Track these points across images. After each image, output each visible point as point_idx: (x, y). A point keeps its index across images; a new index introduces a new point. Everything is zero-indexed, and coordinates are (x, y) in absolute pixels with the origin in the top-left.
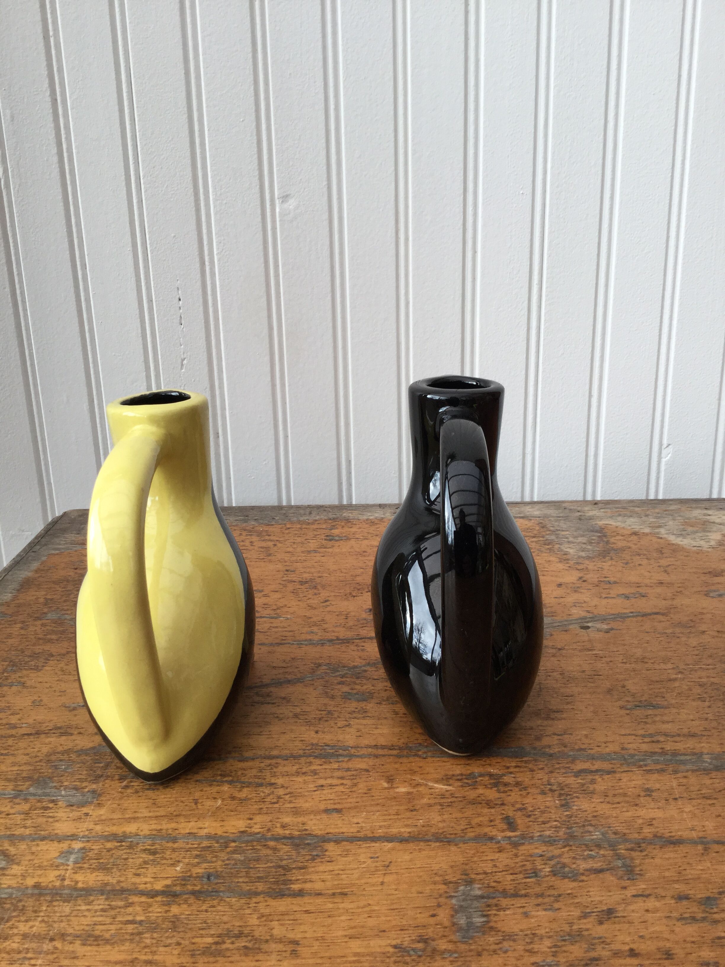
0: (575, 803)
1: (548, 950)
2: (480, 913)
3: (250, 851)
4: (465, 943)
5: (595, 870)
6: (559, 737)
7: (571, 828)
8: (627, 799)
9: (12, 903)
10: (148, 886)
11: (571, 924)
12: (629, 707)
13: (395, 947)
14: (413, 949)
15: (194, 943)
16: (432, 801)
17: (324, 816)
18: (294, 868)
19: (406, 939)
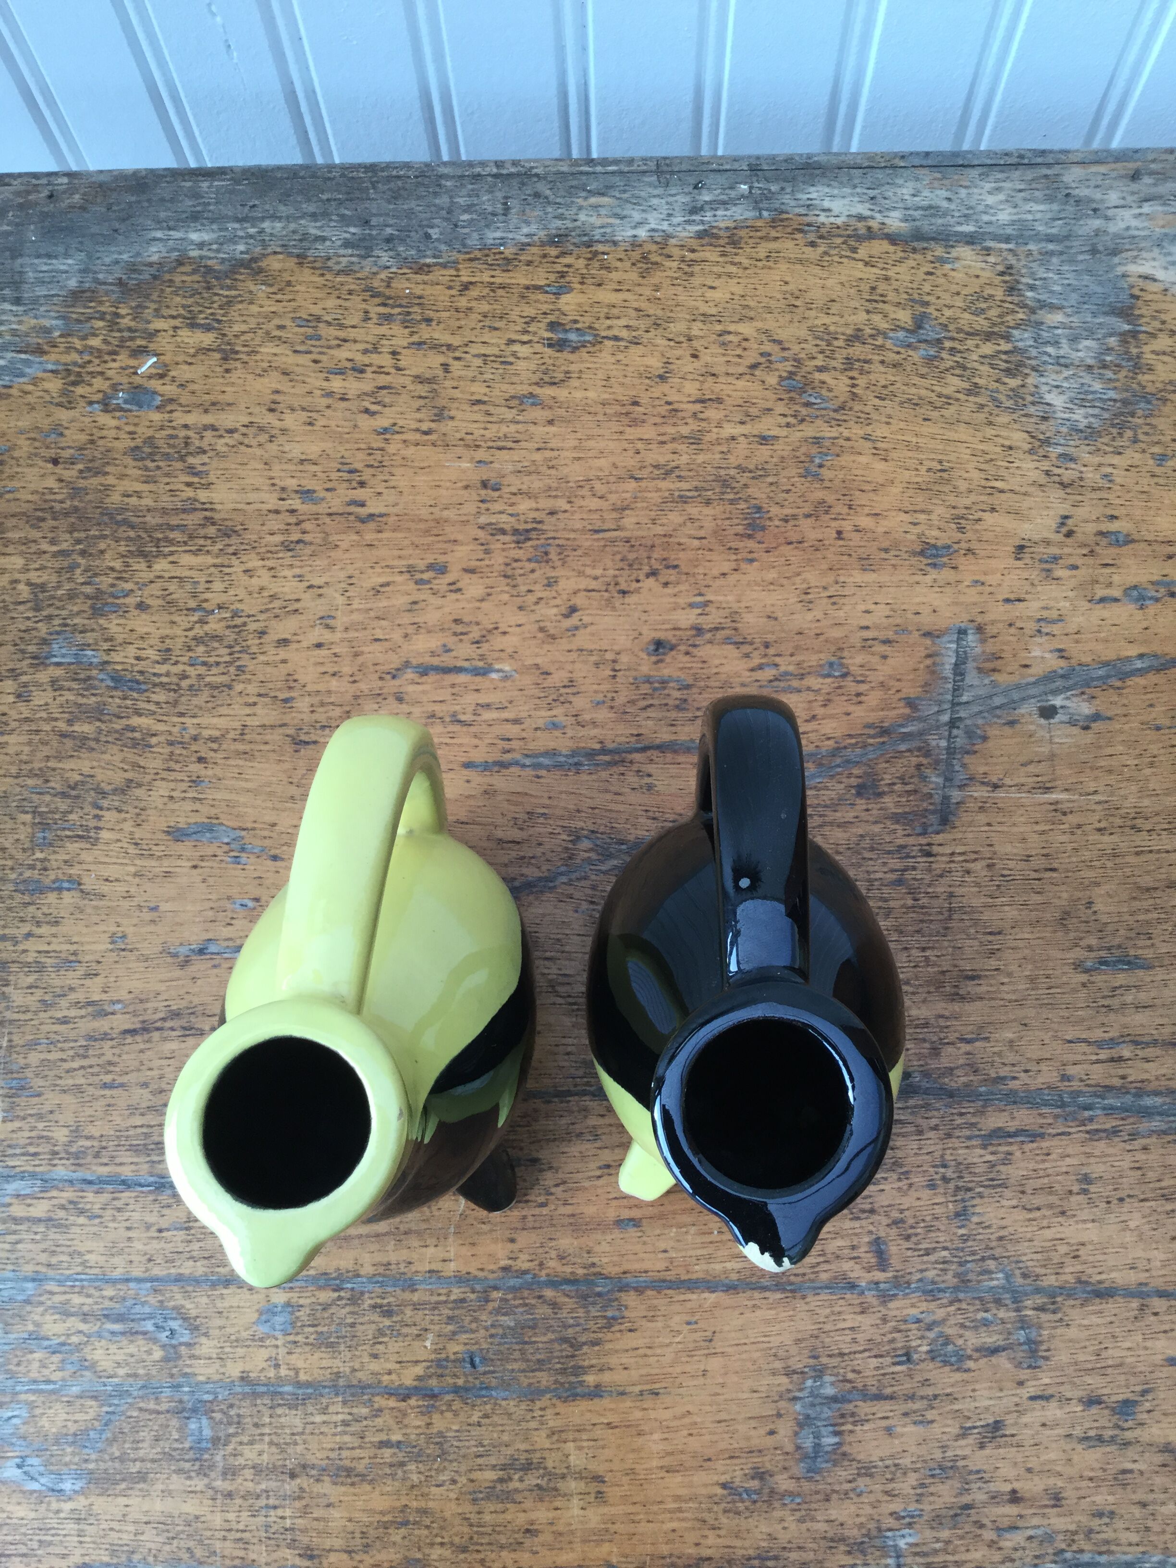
0: (978, 1210)
1: (912, 1492)
2: (831, 1429)
3: (521, 1310)
4: (810, 1479)
5: (988, 1349)
6: (969, 1048)
7: (965, 1263)
8: (1053, 1199)
10: (394, 1377)
11: (944, 1448)
12: (1089, 963)
13: (724, 1486)
14: (747, 1491)
15: (472, 1481)
17: (617, 1234)
18: (584, 1344)
19: (736, 1473)
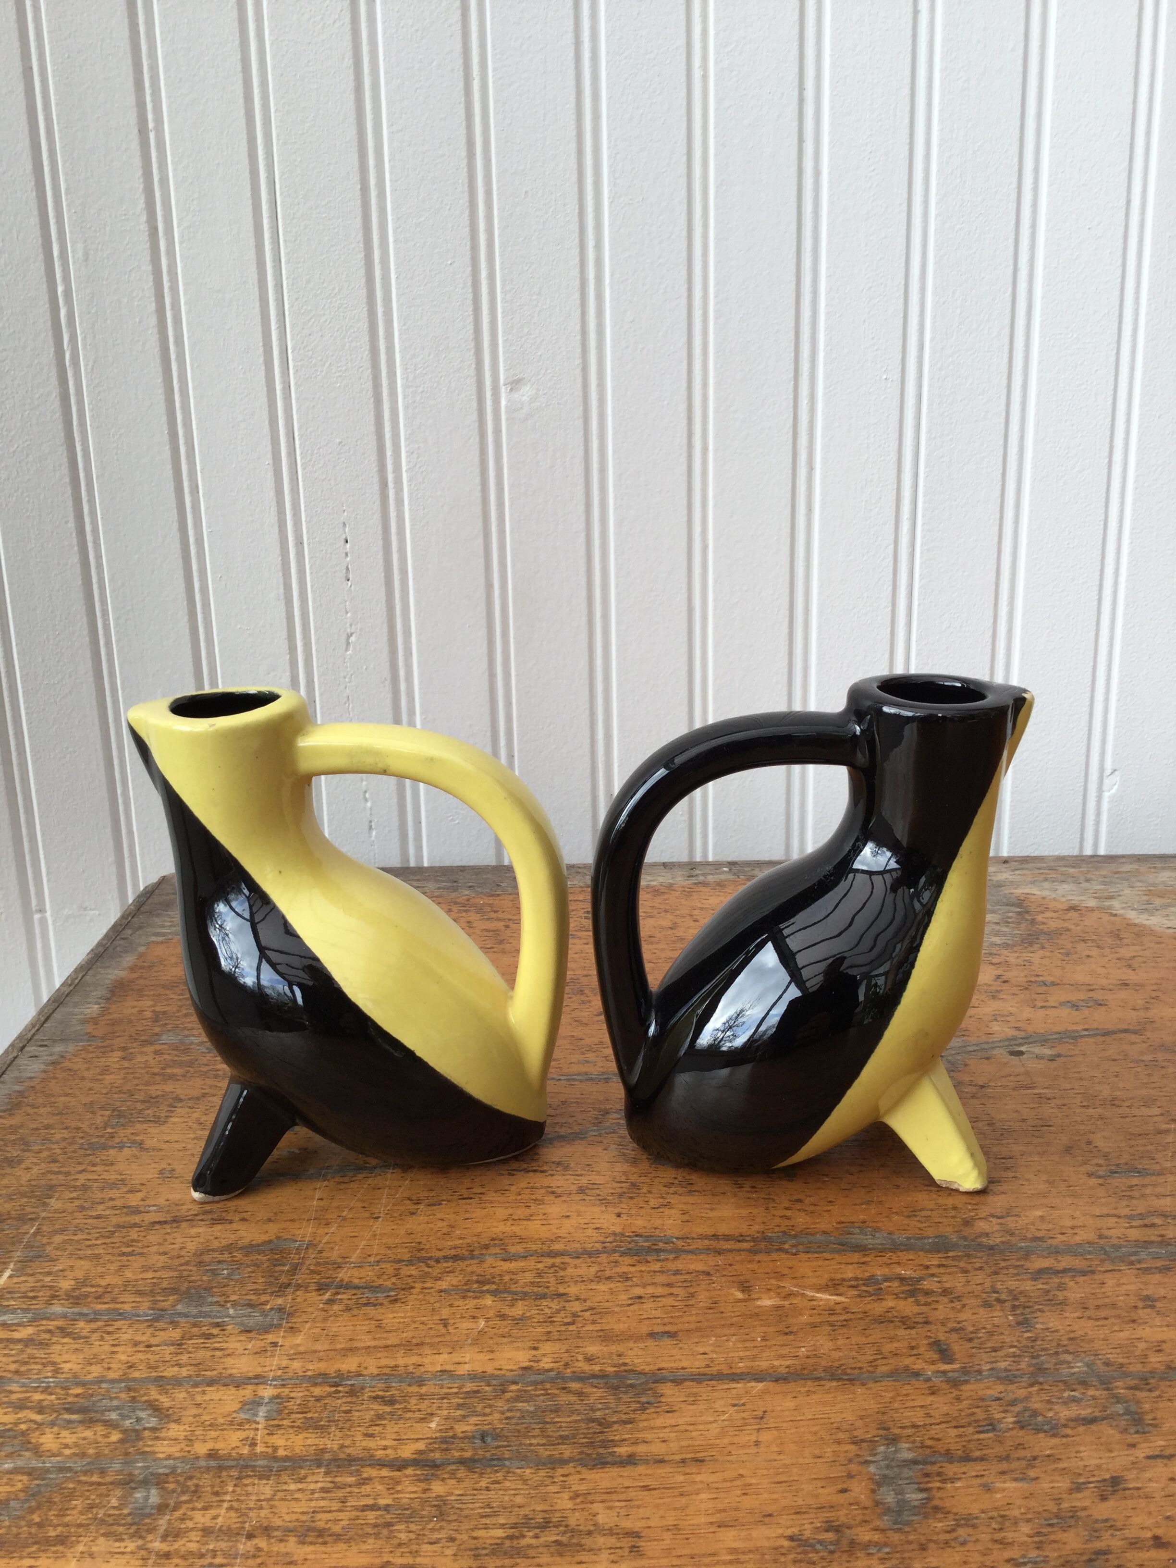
0: (1040, 1320)
1: (1029, 1540)
2: (916, 1486)
3: (542, 1398)
4: (899, 1530)
5: (1084, 1419)
6: (999, 1221)
7: (1038, 1356)
8: (1118, 1312)
9: (177, 1482)
10: (389, 1452)
11: (1058, 1501)
12: (1101, 1173)
13: (791, 1538)
14: (820, 1542)
15: (475, 1538)
16: (817, 1319)
17: (650, 1343)
18: (615, 1422)
19: (807, 1527)
